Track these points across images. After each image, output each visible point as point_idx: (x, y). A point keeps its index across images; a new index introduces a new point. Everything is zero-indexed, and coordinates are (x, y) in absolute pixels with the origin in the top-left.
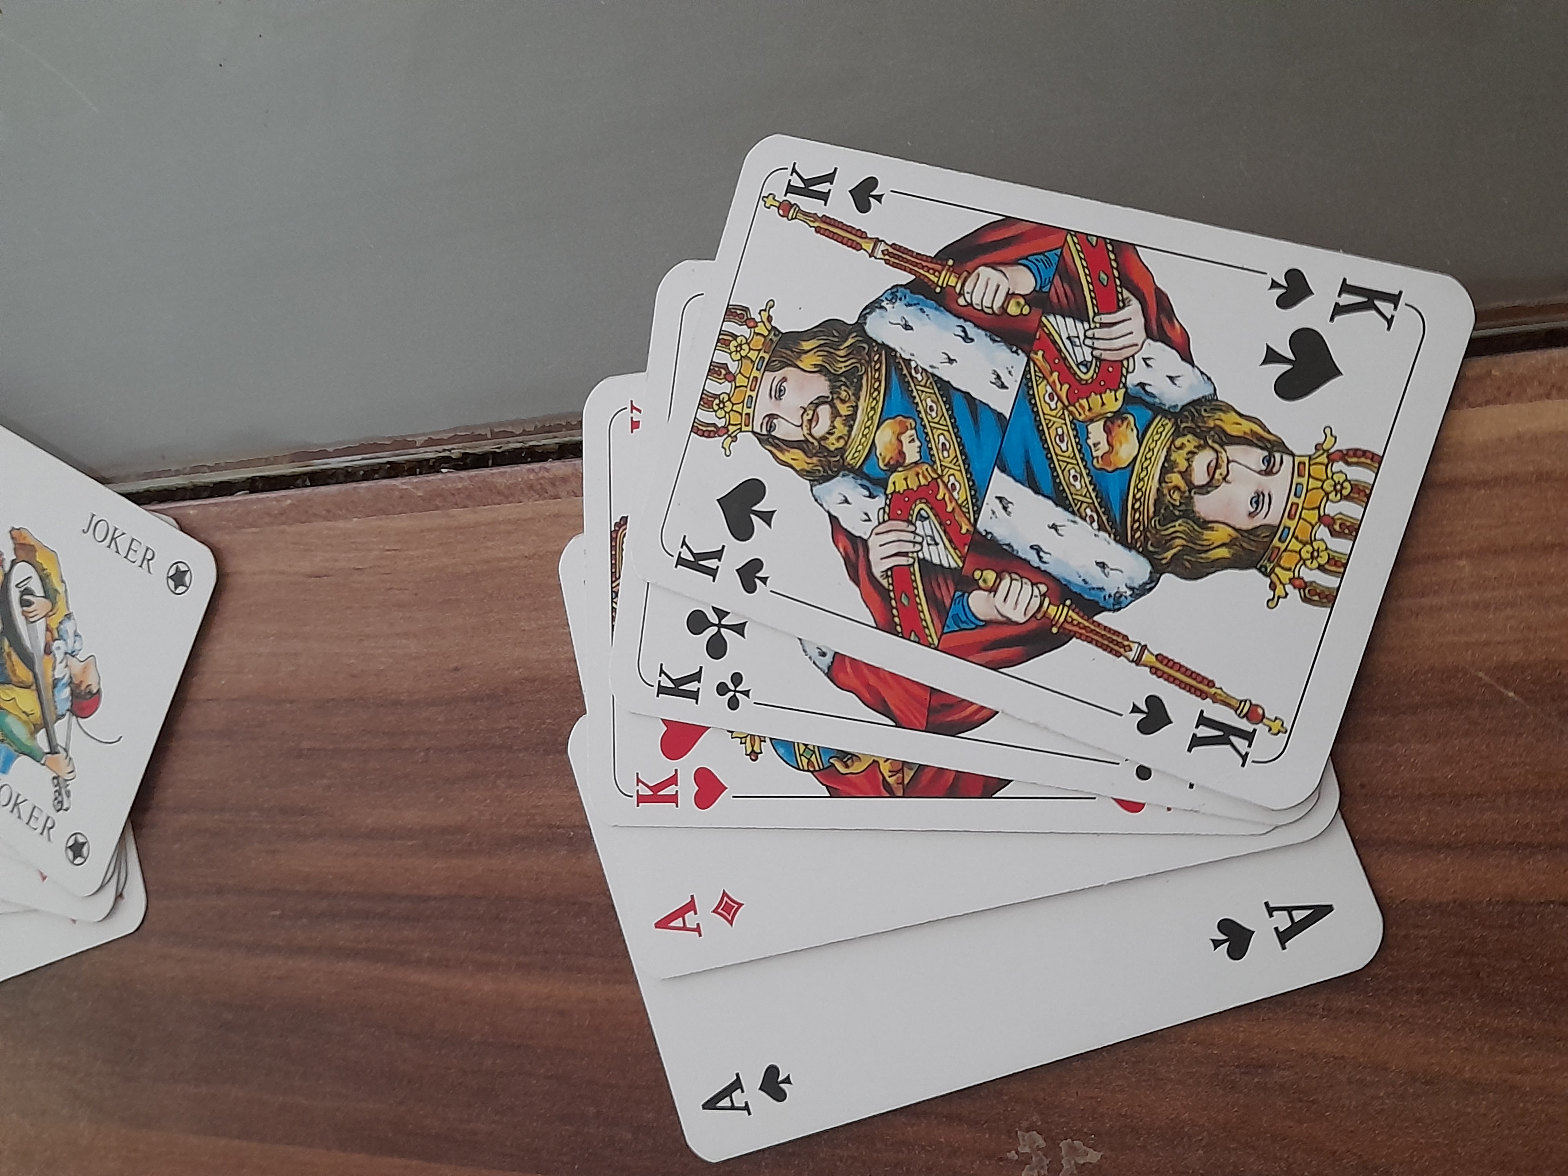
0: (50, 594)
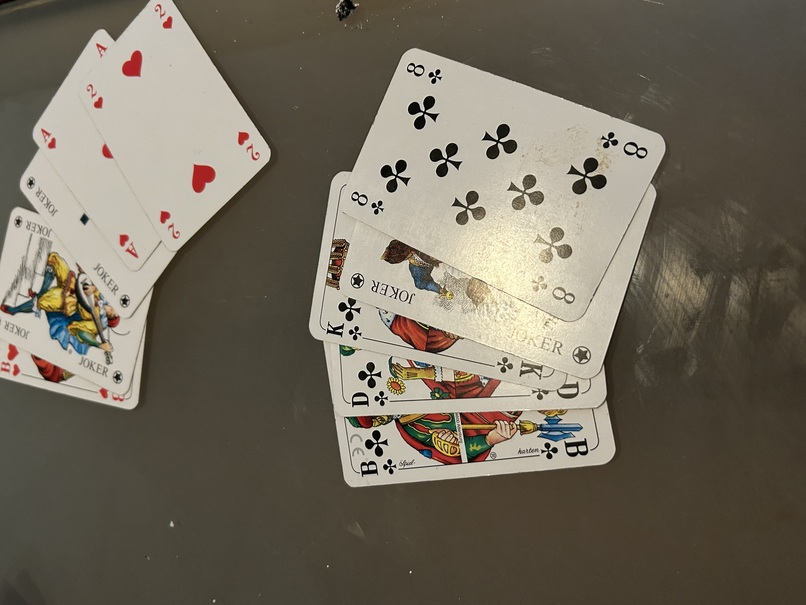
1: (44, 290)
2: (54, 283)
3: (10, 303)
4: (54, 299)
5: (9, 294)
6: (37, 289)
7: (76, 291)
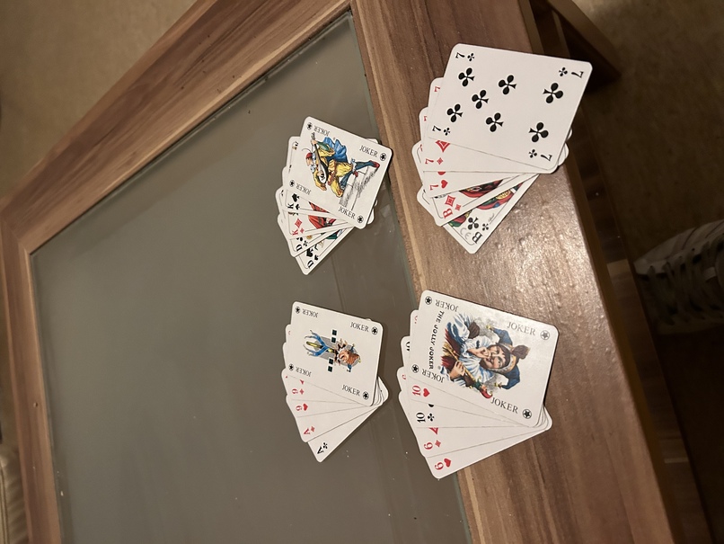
0: (318, 177)
1: (348, 175)
2: (340, 179)
3: (372, 169)
4: (342, 170)
5: (372, 175)
6: (352, 176)
7: (328, 174)
